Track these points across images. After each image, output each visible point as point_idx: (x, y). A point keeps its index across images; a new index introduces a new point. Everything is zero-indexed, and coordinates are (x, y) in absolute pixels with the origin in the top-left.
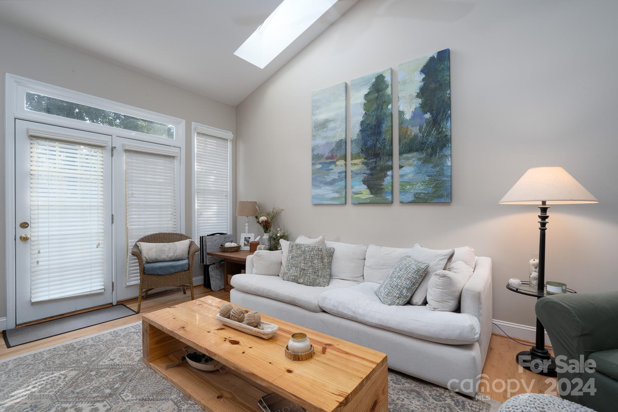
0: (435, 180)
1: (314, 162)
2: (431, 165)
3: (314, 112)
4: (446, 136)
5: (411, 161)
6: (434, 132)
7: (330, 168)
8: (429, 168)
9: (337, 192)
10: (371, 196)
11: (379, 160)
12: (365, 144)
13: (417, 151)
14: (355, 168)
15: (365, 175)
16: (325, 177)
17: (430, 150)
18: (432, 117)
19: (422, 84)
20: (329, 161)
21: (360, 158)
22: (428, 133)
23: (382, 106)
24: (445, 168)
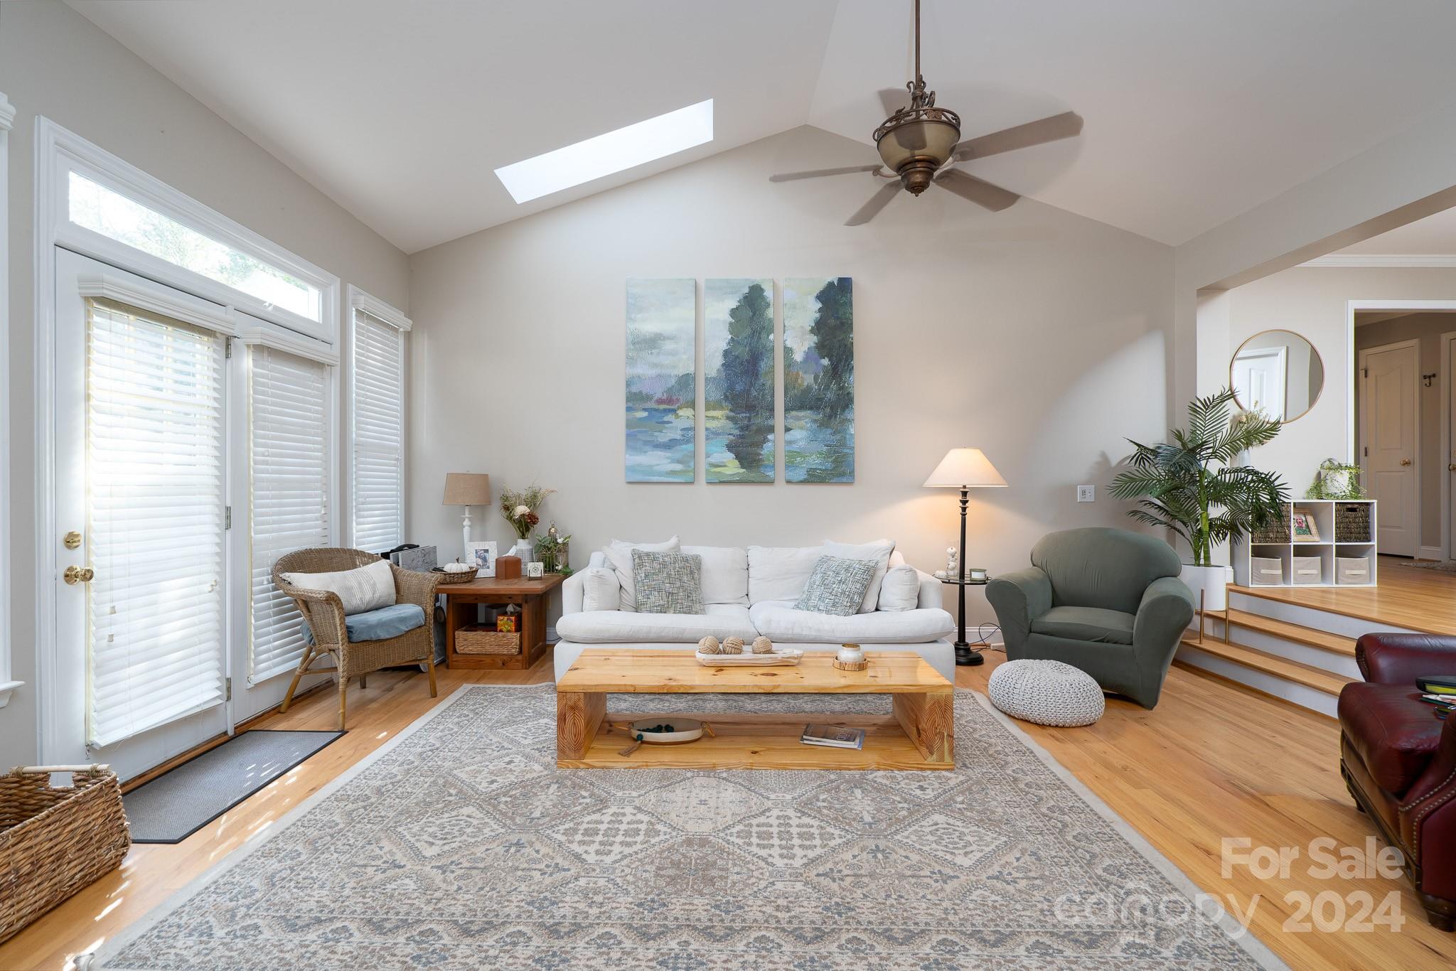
0: (835, 452)
1: (630, 404)
2: (829, 431)
3: (633, 316)
4: (849, 393)
5: (802, 423)
6: (834, 386)
7: (666, 419)
8: (826, 434)
9: (679, 462)
10: (744, 470)
11: (754, 416)
12: (731, 387)
13: (811, 408)
14: (713, 424)
15: (731, 437)
16: (656, 434)
17: (828, 410)
18: (832, 364)
19: (818, 315)
20: (662, 407)
21: (722, 408)
22: (825, 386)
23: (760, 333)
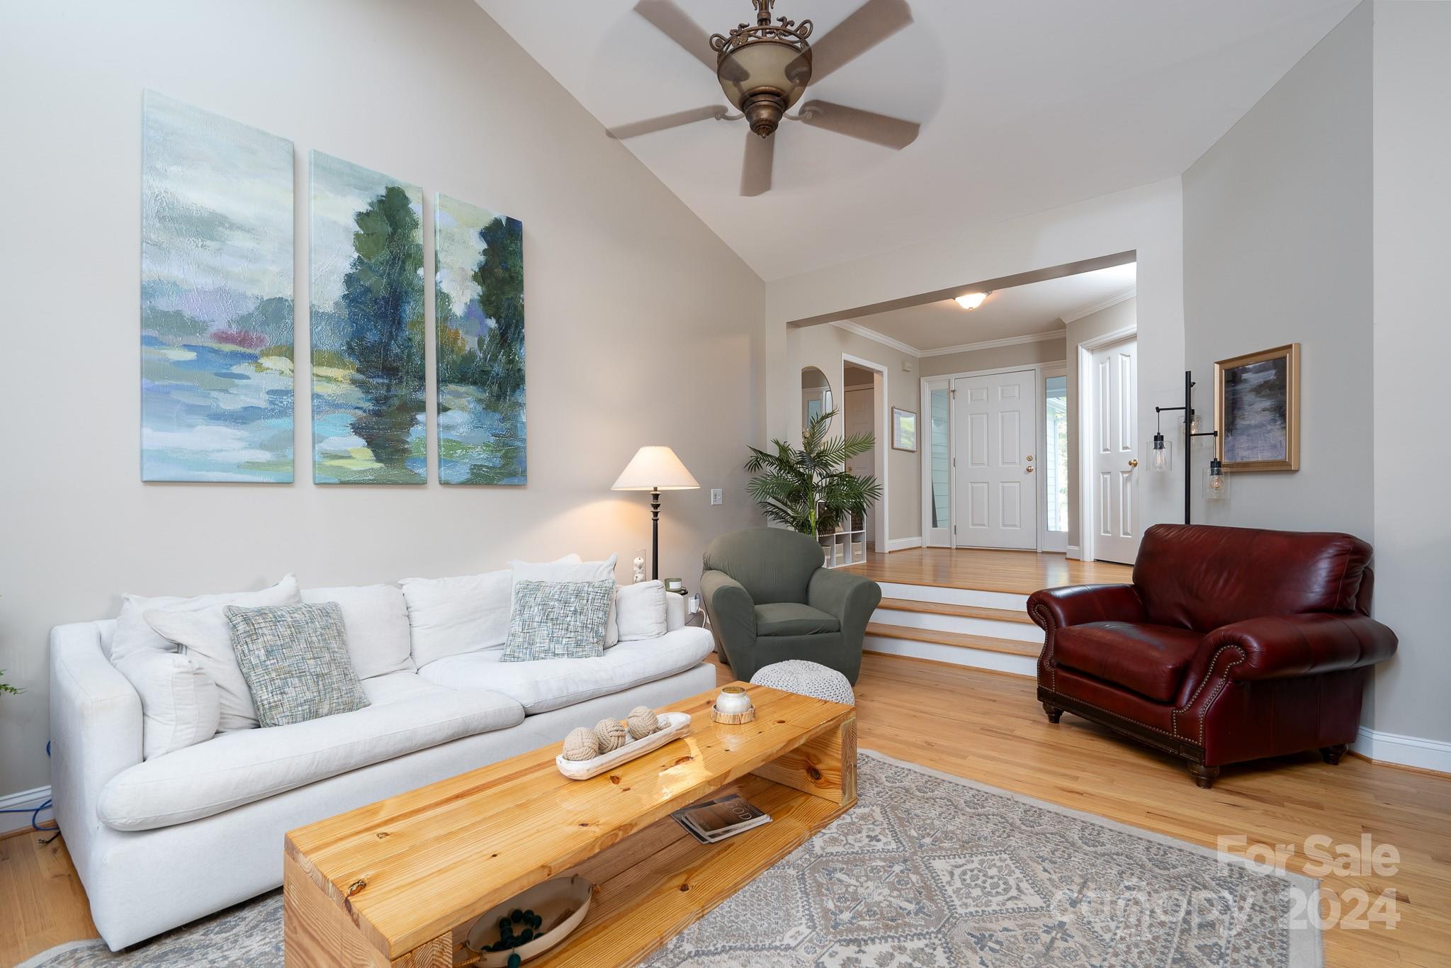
0: (505, 445)
1: (151, 333)
2: (497, 416)
4: (520, 370)
5: (464, 401)
6: (502, 357)
7: (236, 369)
8: (493, 419)
9: (263, 446)
10: (378, 465)
11: (396, 384)
12: (359, 334)
13: (474, 383)
14: (326, 389)
15: (360, 413)
16: (214, 394)
17: (495, 388)
18: (500, 328)
19: (482, 258)
20: (228, 348)
21: (344, 366)
22: (492, 355)
23: (404, 262)
24: (519, 425)
